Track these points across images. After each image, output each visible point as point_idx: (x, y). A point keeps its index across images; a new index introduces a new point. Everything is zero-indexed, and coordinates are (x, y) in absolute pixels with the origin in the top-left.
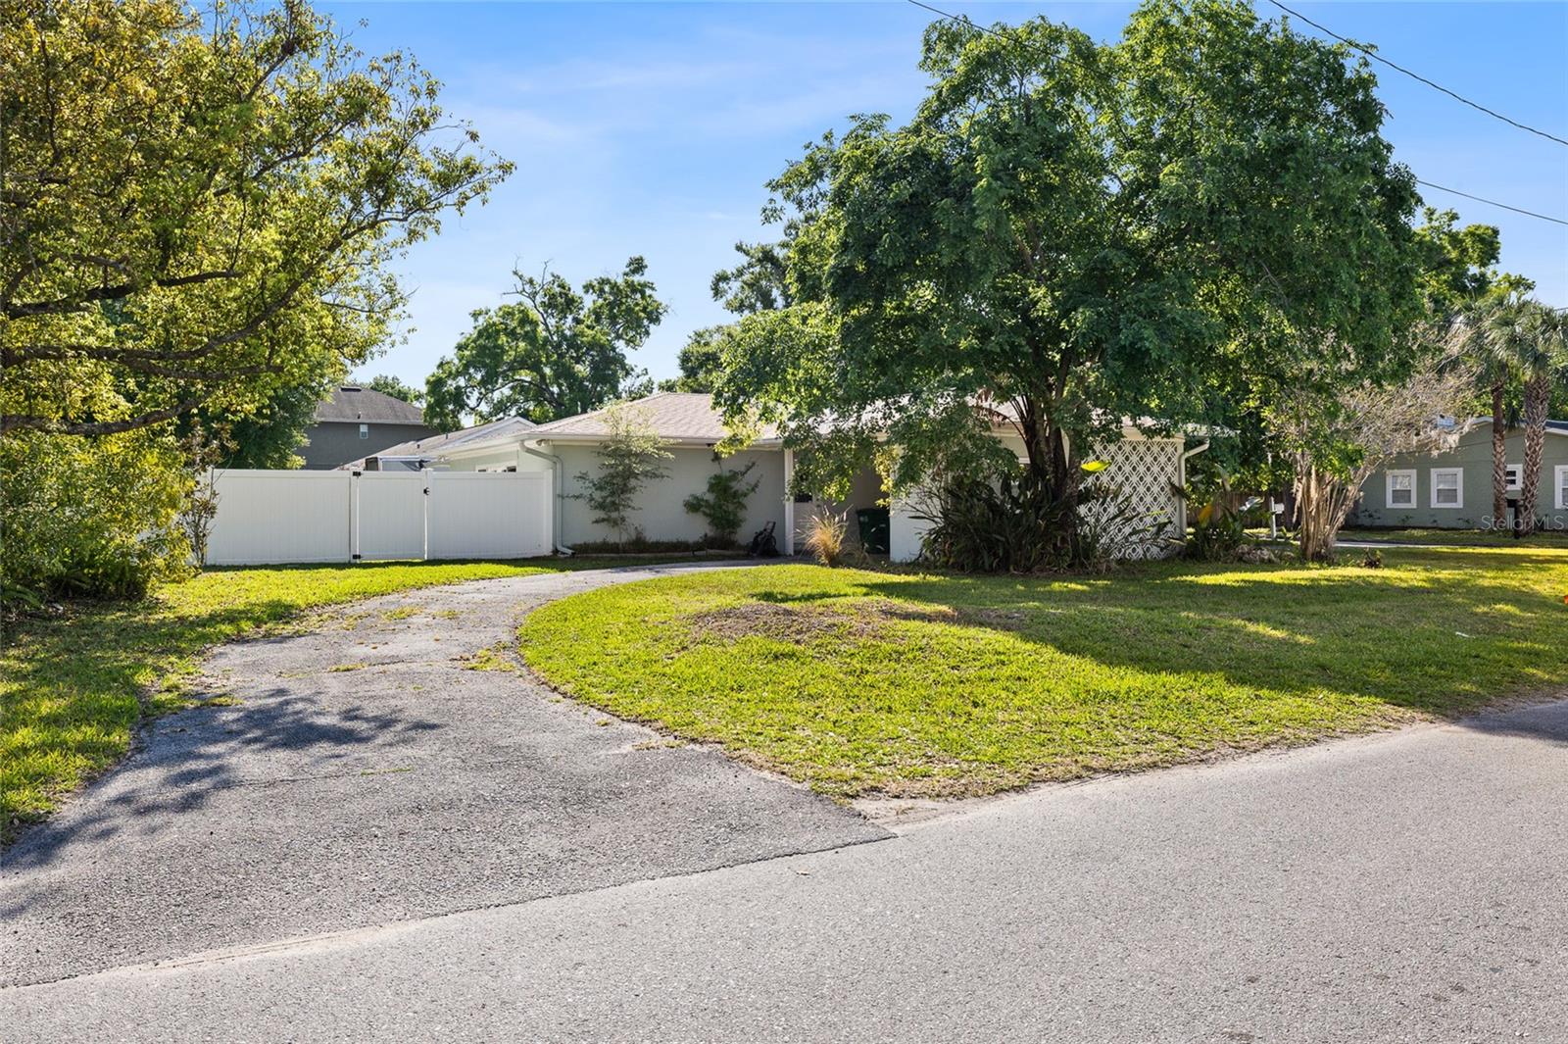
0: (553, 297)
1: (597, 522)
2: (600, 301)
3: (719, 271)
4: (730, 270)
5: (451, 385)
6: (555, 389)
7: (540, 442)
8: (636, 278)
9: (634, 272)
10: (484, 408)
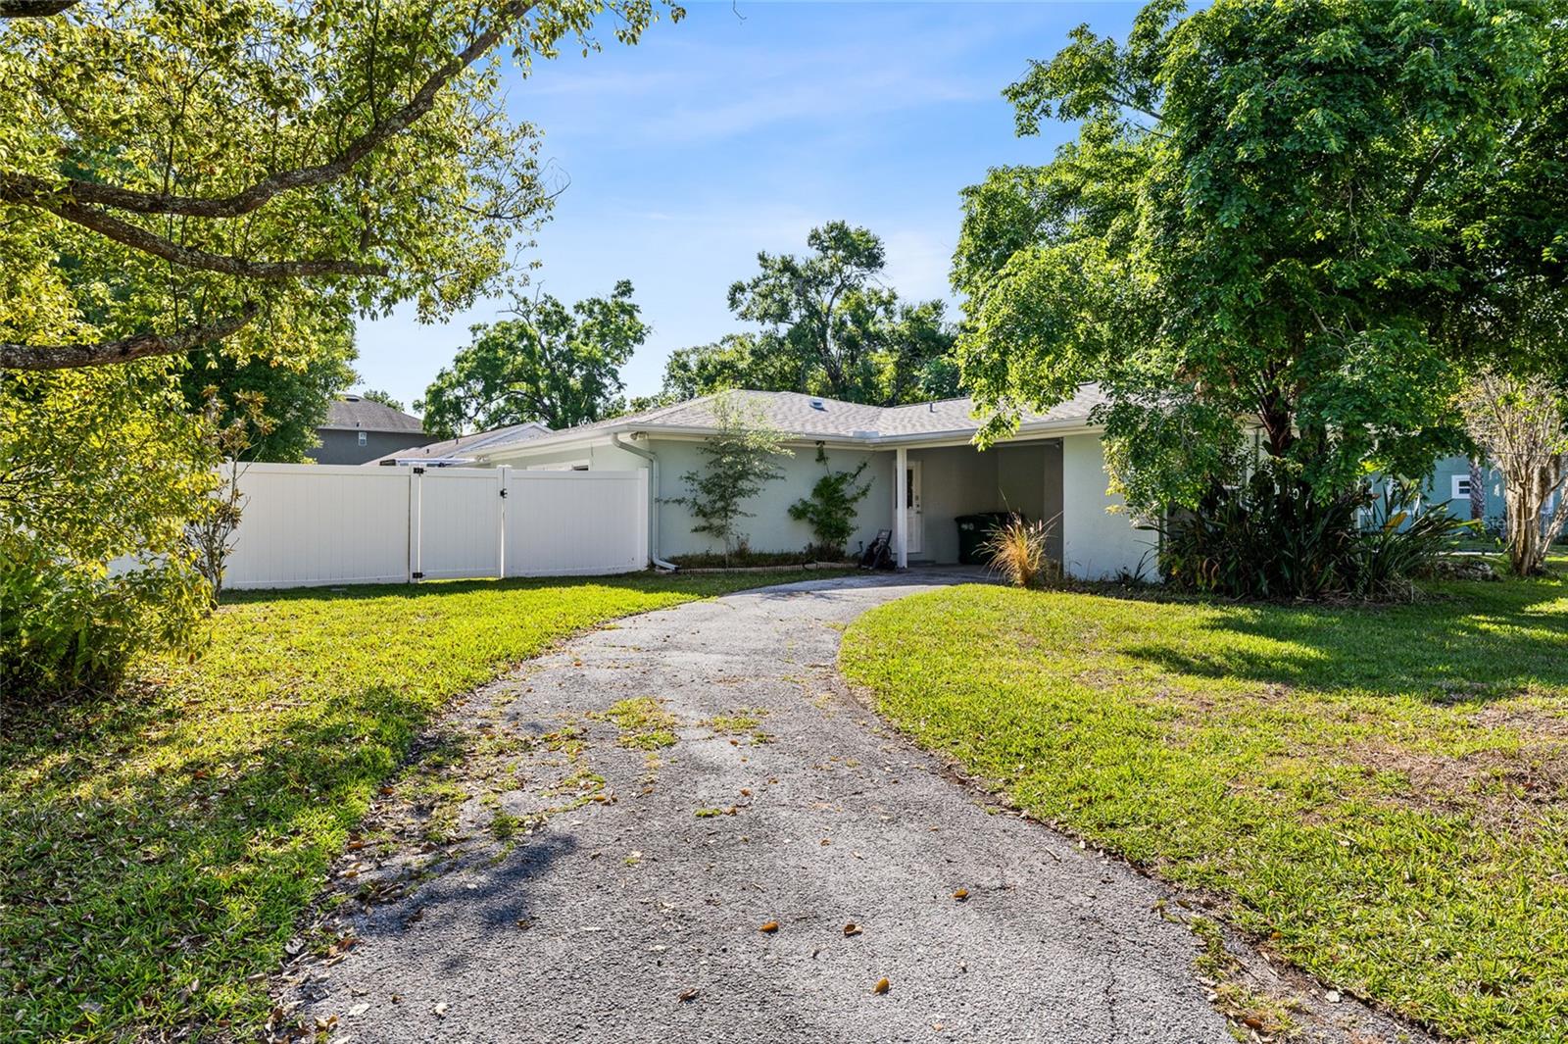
0: (548, 314)
1: (696, 530)
2: (590, 321)
3: (735, 282)
4: (747, 280)
5: (450, 395)
6: (546, 401)
7: (634, 436)
8: (626, 300)
9: (623, 294)
10: (481, 417)
